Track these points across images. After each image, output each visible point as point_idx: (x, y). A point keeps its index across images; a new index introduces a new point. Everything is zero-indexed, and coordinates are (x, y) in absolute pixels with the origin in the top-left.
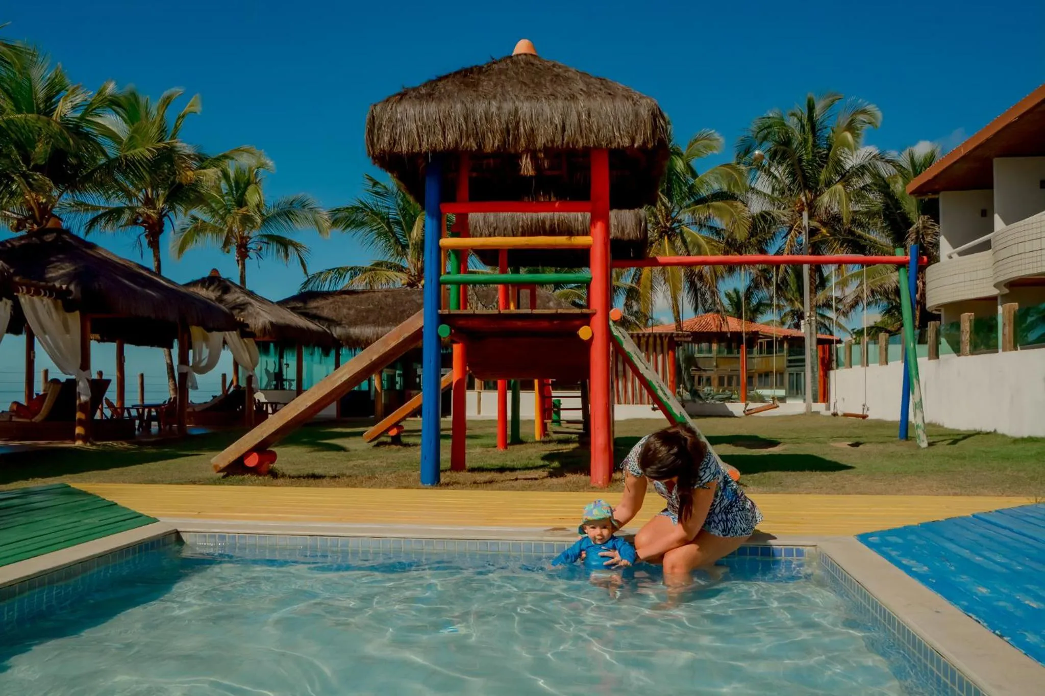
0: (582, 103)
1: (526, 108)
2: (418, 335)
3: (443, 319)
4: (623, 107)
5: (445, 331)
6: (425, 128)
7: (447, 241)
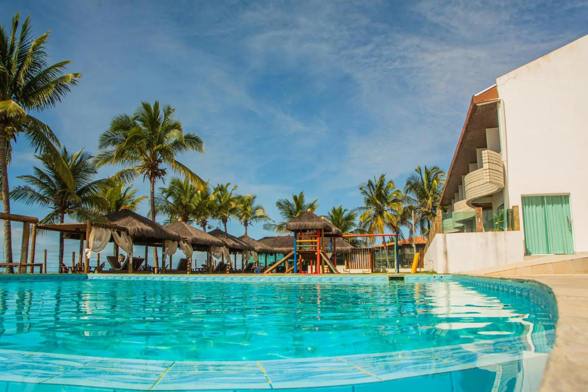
0: (315, 223)
1: (307, 223)
2: (293, 254)
3: (297, 252)
4: (320, 223)
5: (297, 253)
6: (294, 226)
7: (298, 241)
